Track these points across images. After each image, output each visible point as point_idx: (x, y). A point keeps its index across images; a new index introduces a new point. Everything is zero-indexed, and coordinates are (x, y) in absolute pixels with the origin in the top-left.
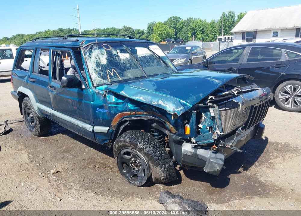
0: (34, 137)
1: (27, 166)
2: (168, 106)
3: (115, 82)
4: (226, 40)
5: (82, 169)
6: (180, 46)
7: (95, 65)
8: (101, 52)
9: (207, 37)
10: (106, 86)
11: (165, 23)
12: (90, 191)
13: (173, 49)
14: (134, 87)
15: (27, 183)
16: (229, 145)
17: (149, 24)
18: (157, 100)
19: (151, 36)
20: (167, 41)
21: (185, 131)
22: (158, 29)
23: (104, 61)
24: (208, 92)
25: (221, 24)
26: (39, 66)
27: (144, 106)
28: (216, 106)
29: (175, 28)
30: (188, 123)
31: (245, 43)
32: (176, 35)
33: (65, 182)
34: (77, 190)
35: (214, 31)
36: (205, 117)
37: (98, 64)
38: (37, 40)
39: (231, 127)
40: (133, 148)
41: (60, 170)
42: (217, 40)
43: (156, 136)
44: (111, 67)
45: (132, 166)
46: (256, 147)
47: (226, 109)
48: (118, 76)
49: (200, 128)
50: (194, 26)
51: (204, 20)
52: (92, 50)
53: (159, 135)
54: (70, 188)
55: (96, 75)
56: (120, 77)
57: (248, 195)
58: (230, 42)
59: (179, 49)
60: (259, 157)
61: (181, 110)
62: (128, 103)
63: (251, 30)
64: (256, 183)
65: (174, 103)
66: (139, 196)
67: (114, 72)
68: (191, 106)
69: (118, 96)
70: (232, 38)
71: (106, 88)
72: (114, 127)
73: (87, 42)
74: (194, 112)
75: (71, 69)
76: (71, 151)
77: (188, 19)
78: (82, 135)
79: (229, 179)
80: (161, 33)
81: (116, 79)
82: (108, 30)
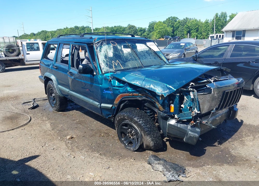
0: (55, 112)
1: (50, 132)
2: (157, 90)
3: (118, 70)
4: (217, 38)
5: (91, 137)
6: (176, 42)
7: (104, 57)
8: (109, 47)
9: (201, 35)
10: (112, 73)
11: (164, 22)
12: (96, 152)
13: (169, 45)
14: (133, 74)
15: (50, 144)
16: (204, 122)
17: (150, 23)
18: (149, 84)
19: (152, 33)
20: (165, 38)
21: (170, 109)
22: (158, 27)
23: (111, 54)
24: (190, 80)
25: (214, 23)
26: (61, 57)
27: (140, 89)
28: (195, 90)
29: (173, 26)
30: (173, 103)
31: (235, 40)
32: (173, 32)
33: (77, 145)
34: (86, 151)
35: (207, 29)
36: (187, 99)
37: (106, 57)
38: (61, 37)
39: (208, 108)
40: (129, 121)
41: (74, 136)
42: (210, 38)
43: (148, 113)
44: (116, 59)
45: (128, 135)
46: (232, 127)
47: (205, 93)
48: (121, 66)
49: (182, 108)
50: (189, 25)
51: (198, 20)
52: (102, 46)
53: (151, 112)
54: (81, 150)
55: (104, 65)
56: (123, 67)
57: (219, 163)
58: (221, 39)
59: (174, 45)
60: (233, 135)
61: (167, 93)
62: (127, 86)
63: (241, 30)
64: (227, 155)
65: (162, 87)
66: (133, 158)
67: (118, 63)
68: (175, 90)
69: (120, 81)
70: (223, 36)
71: (112, 75)
72: (116, 104)
73: (98, 39)
74: (178, 95)
75: (86, 60)
76: (83, 123)
77: (184, 19)
78: (92, 111)
79: (206, 150)
80: (160, 31)
81: (119, 68)
82: (115, 28)
